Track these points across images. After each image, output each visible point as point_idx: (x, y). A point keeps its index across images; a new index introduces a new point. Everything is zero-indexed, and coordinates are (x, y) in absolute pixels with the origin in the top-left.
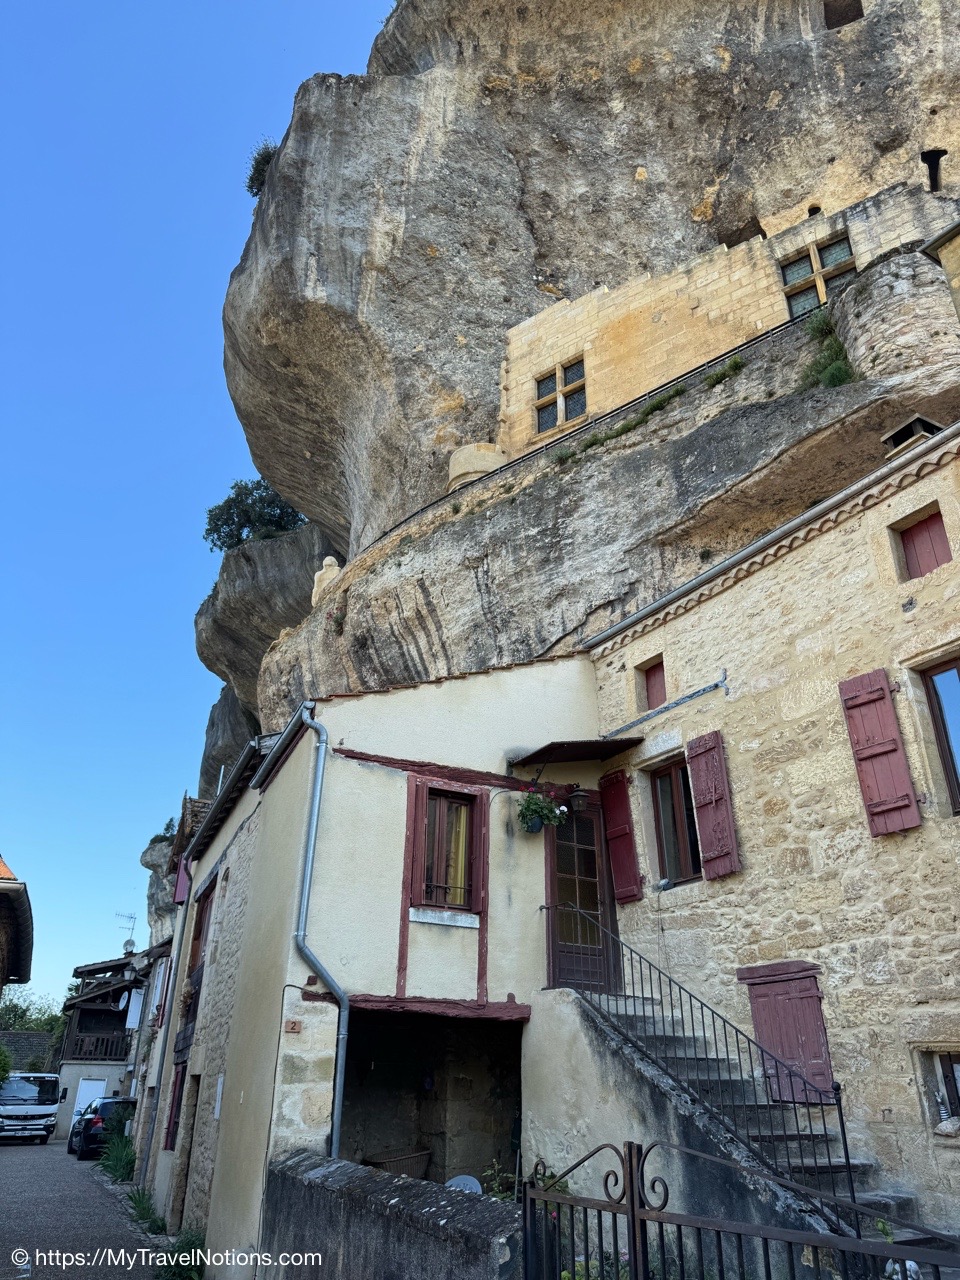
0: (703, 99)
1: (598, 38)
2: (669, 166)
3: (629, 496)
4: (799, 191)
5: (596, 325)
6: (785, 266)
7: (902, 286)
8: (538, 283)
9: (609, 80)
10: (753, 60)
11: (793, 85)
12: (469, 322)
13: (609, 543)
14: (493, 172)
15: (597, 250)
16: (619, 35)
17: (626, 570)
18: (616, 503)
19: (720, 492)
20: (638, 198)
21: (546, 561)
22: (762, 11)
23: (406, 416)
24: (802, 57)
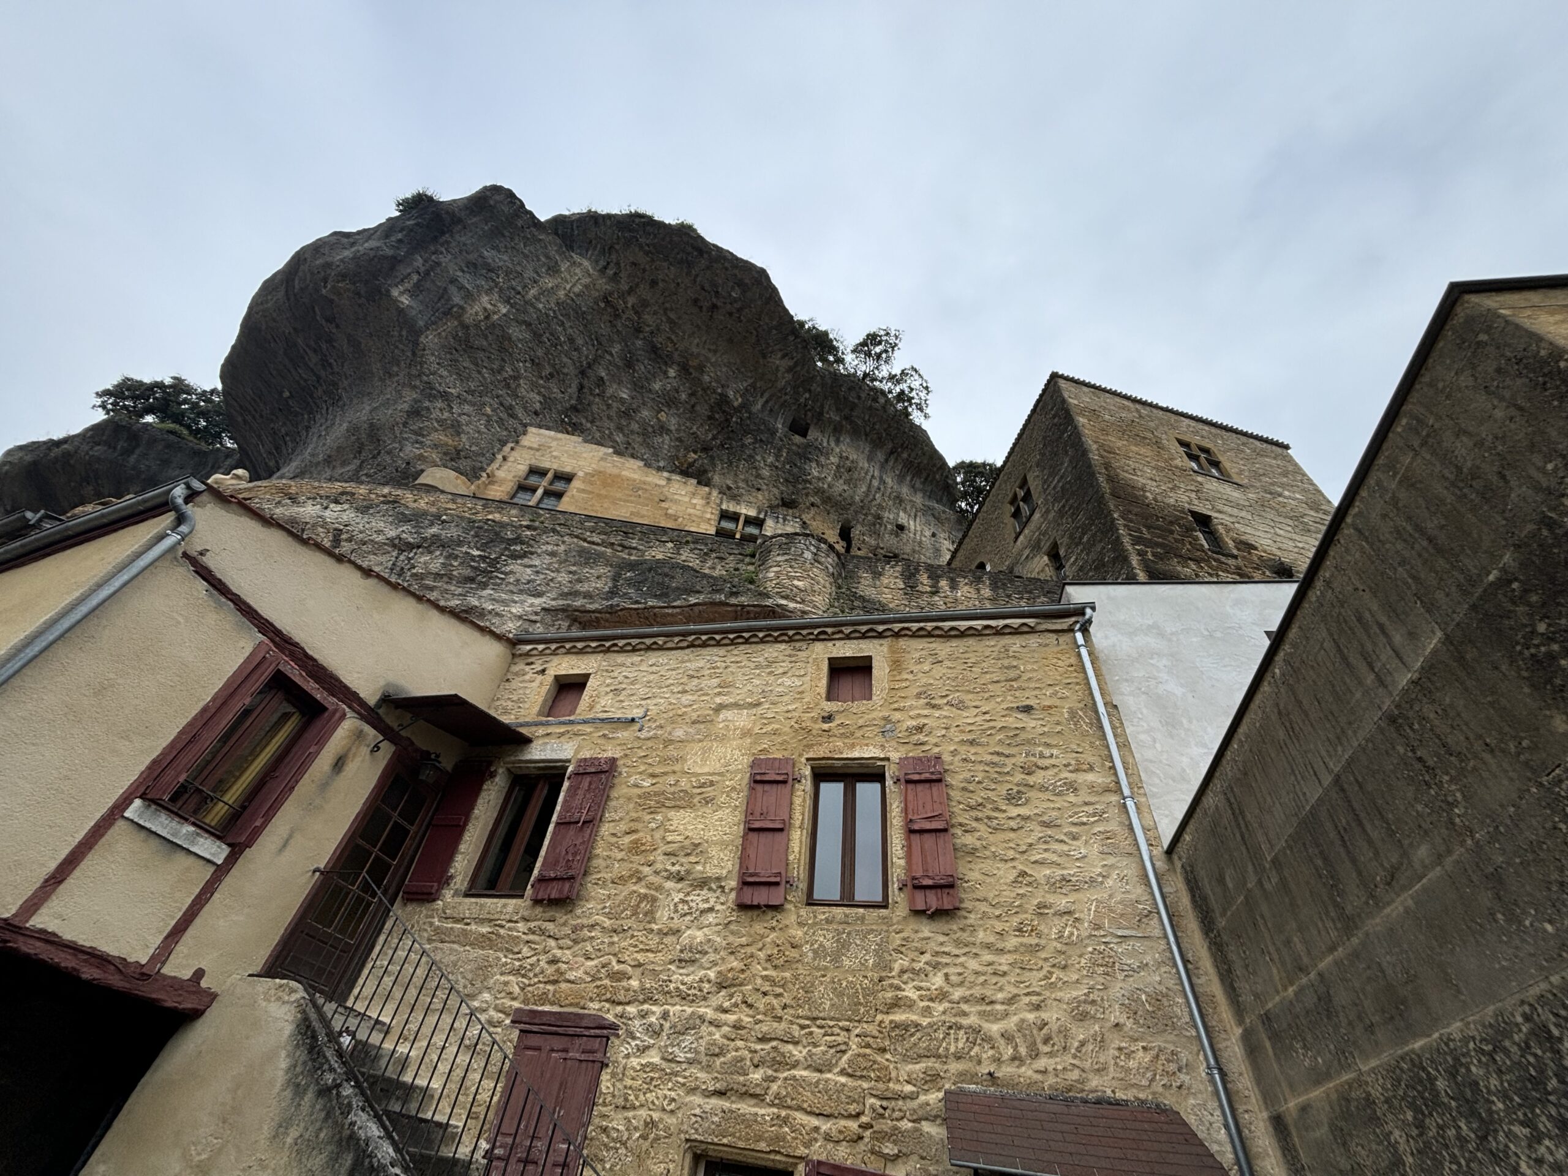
0: (716, 409)
1: (684, 332)
2: (679, 425)
3: (570, 572)
4: (735, 492)
5: (593, 466)
6: (725, 515)
7: (808, 555)
8: (563, 421)
9: (676, 355)
10: (750, 413)
11: (761, 440)
12: (502, 404)
13: (533, 596)
14: (580, 341)
15: (611, 433)
16: (696, 342)
17: (535, 622)
18: (558, 571)
19: (640, 606)
20: (652, 427)
21: (472, 580)
22: (766, 395)
23: (405, 424)
24: (773, 432)
